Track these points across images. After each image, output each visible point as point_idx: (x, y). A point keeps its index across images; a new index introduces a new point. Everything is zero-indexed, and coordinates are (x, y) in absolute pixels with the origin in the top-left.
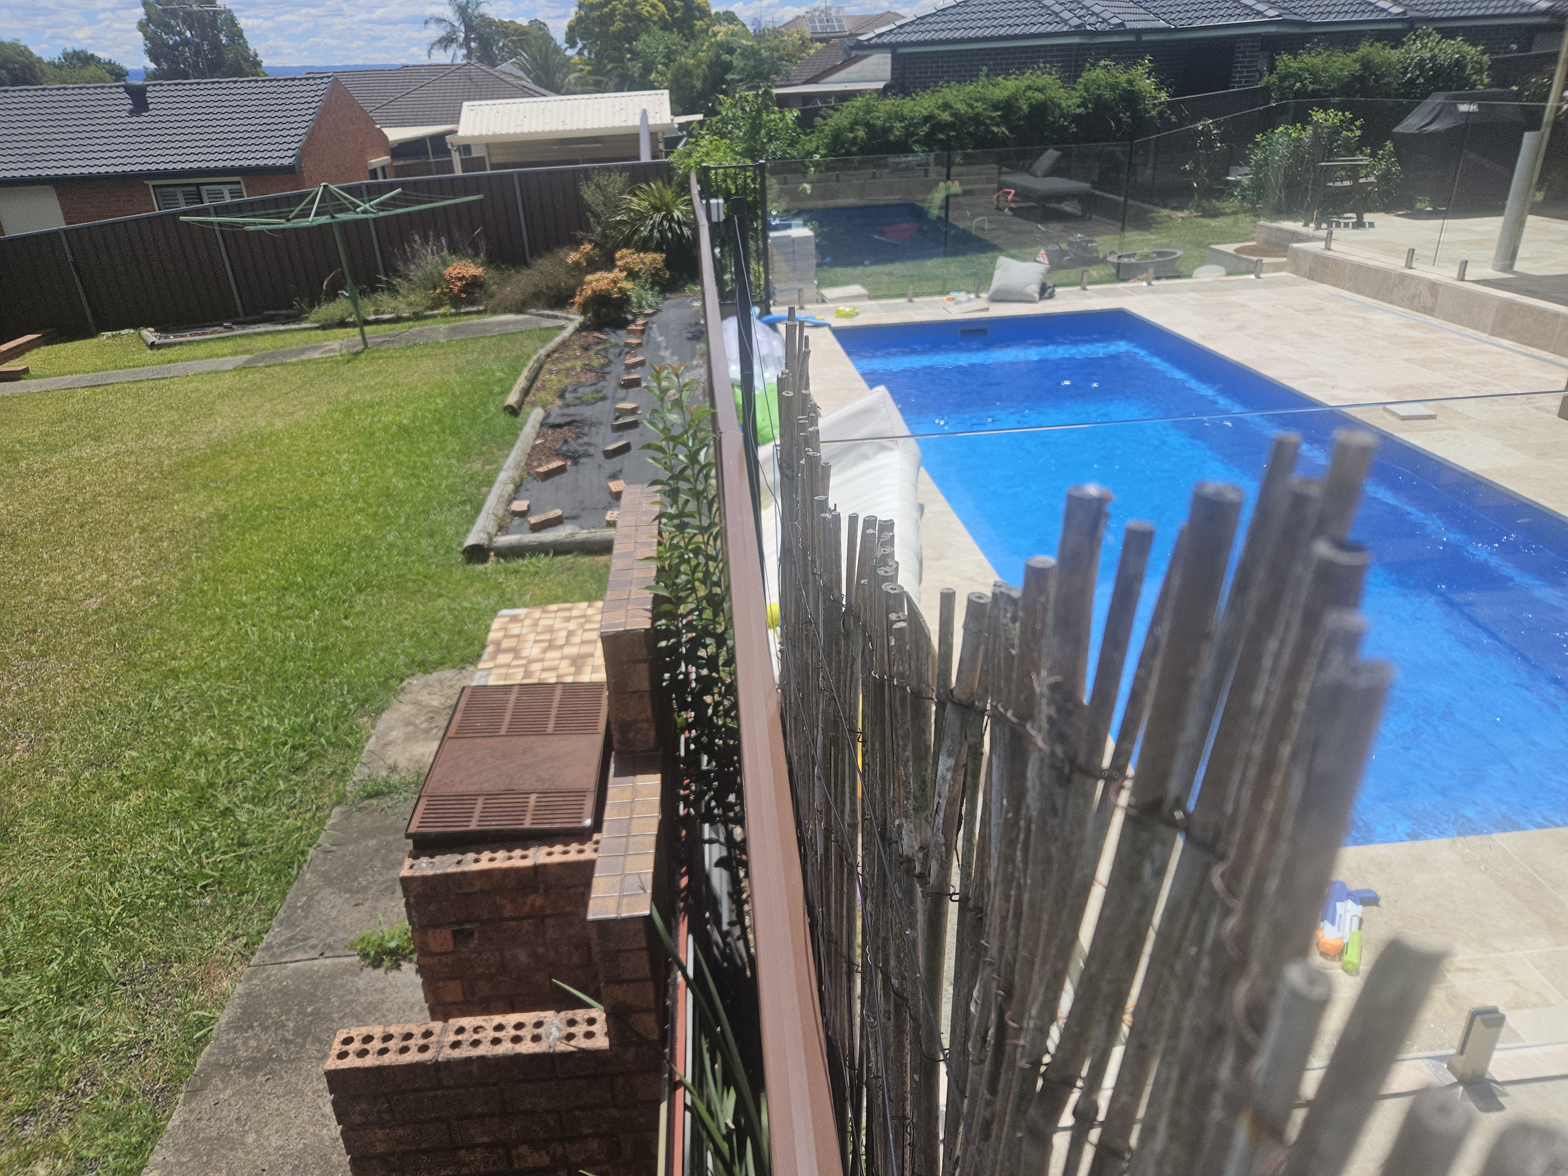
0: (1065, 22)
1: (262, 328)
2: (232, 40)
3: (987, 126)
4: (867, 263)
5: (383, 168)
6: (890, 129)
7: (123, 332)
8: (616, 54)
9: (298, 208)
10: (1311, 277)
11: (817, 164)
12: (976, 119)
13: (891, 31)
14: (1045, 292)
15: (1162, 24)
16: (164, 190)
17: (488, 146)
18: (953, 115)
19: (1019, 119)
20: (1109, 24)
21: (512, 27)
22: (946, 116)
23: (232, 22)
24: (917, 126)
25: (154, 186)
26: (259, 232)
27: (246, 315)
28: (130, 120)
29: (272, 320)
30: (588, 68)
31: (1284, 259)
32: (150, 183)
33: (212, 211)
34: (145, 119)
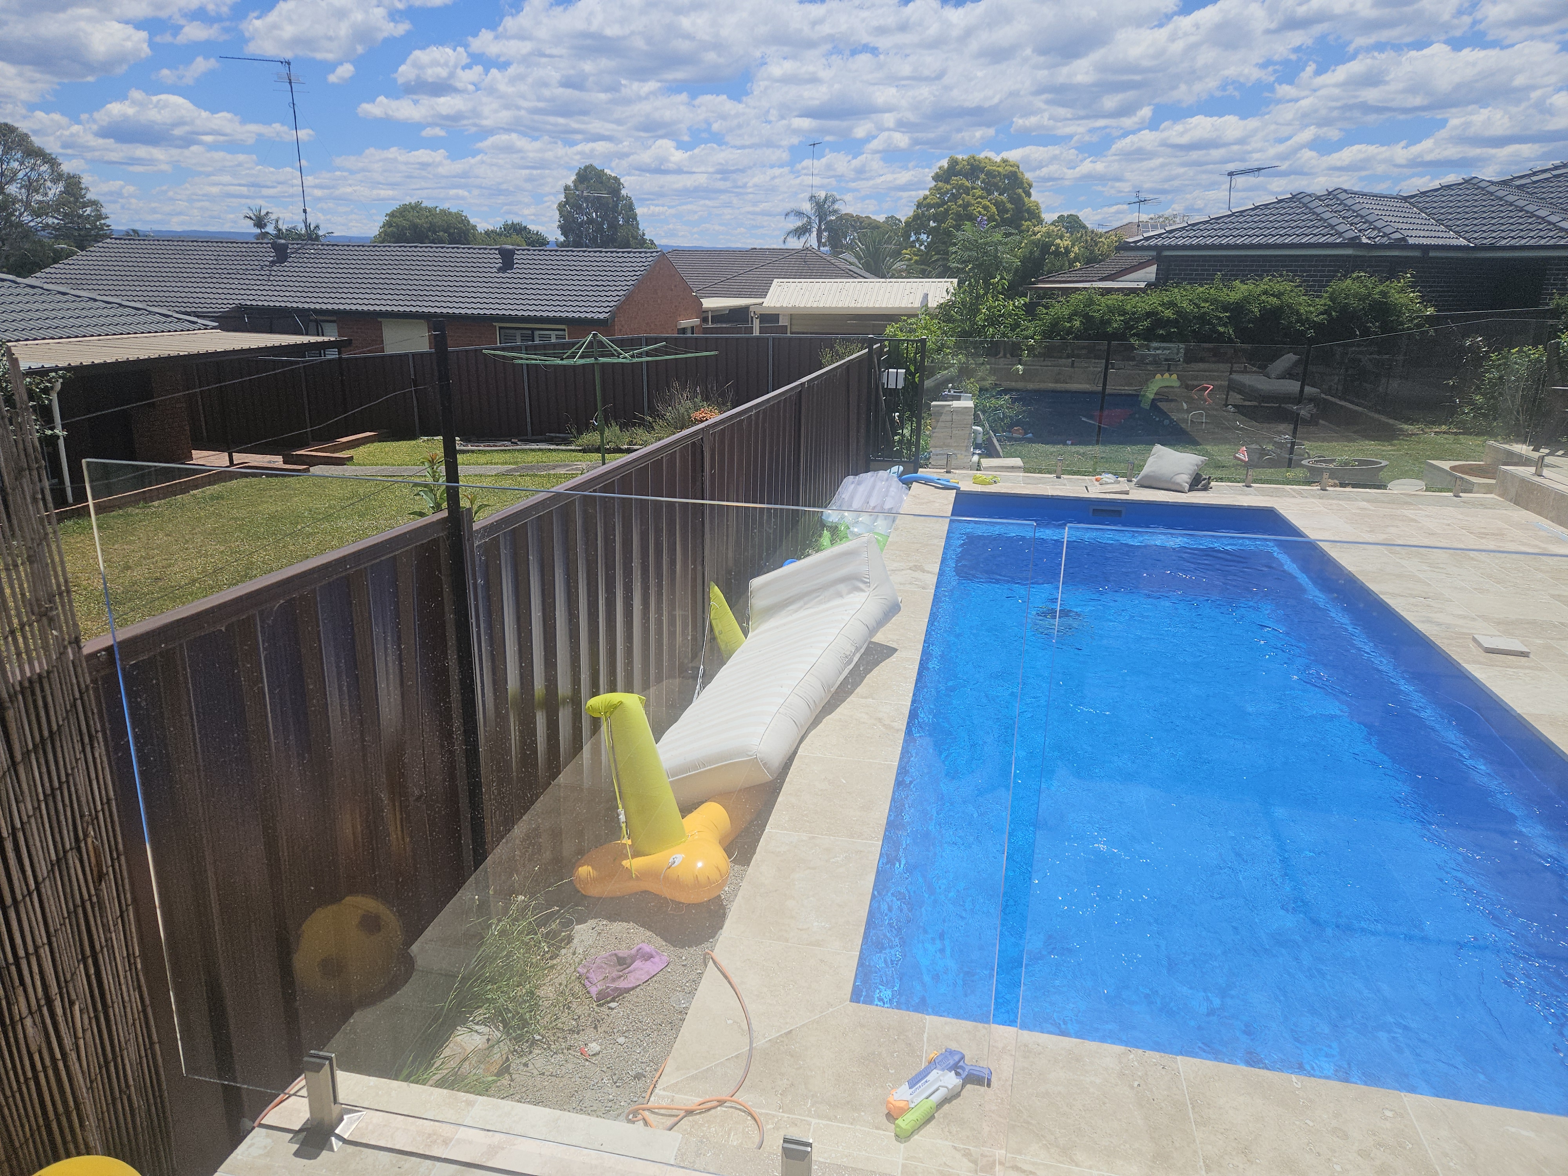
0: (1340, 234)
1: (534, 446)
2: (627, 221)
3: (1214, 325)
4: (1069, 442)
5: (692, 328)
6: (1109, 322)
7: (435, 438)
8: (942, 247)
9: (570, 352)
10: (1517, 503)
11: (1031, 349)
12: (1202, 318)
13: (1159, 235)
14: (1198, 482)
15: (1462, 242)
16: (507, 331)
17: (792, 317)
18: (1178, 313)
19: (1249, 322)
20: (1390, 238)
21: (867, 222)
22: (1169, 313)
23: (630, 207)
24: (1137, 321)
25: (500, 328)
26: (536, 365)
27: (533, 435)
28: (497, 275)
29: (550, 441)
30: (915, 258)
31: (1493, 481)
32: (498, 325)
33: (523, 348)
34: (508, 275)
